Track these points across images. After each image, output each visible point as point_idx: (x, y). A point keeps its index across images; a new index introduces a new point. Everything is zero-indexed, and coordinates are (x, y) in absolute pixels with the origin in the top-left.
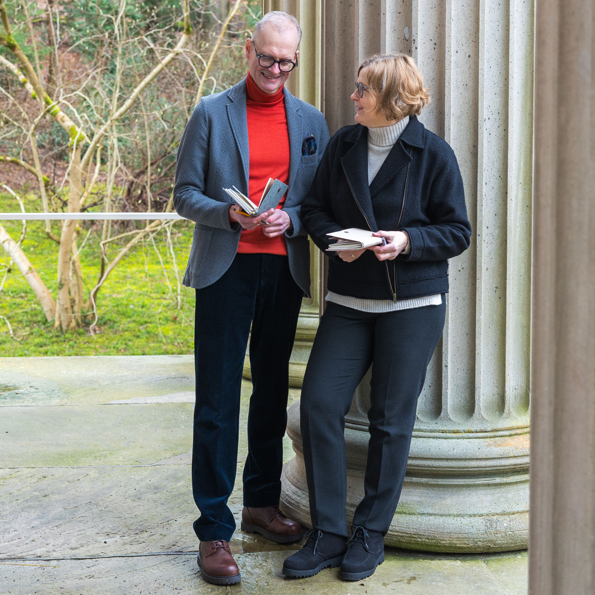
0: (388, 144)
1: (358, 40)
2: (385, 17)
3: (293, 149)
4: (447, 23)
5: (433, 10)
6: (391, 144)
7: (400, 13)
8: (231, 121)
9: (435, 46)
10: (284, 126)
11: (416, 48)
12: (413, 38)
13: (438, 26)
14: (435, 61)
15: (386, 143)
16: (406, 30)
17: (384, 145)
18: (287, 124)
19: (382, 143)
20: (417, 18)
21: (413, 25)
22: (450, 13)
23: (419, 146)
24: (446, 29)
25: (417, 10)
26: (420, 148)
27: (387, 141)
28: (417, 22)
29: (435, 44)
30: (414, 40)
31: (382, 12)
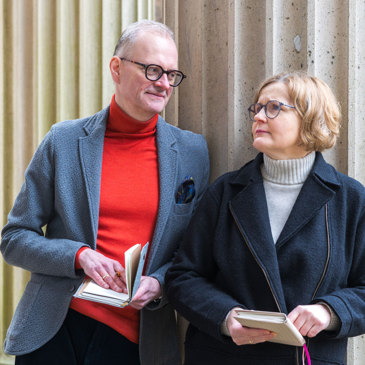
0: (296, 182)
1: (233, 52)
2: (272, 22)
3: (163, 195)
4: (350, 32)
5: (330, 15)
6: (300, 181)
7: (288, 18)
8: (81, 157)
9: (332, 60)
10: (153, 164)
11: (313, 62)
12: (309, 49)
13: (336, 35)
14: (333, 78)
15: (293, 180)
16: (297, 40)
17: (291, 182)
18: (157, 160)
19: (289, 180)
20: (313, 25)
21: (308, 33)
22: (354, 19)
23: (335, 183)
24: (350, 39)
25: (313, 16)
26: (337, 185)
27: (295, 177)
28: (313, 29)
29: (333, 57)
30: (310, 52)
31: (267, 17)
